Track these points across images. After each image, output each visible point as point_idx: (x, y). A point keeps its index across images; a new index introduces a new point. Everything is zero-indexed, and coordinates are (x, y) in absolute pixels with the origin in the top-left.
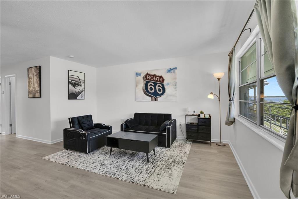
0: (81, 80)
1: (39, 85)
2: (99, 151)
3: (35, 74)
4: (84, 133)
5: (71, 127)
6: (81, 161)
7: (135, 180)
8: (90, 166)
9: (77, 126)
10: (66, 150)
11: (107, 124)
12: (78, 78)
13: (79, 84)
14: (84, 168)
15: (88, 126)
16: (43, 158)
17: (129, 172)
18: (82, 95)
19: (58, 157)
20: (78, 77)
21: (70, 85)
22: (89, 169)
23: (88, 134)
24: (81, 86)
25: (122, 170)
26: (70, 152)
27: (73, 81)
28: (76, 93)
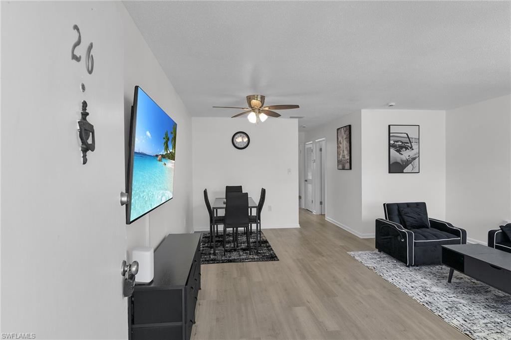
0: (413, 138)
1: (349, 152)
2: (431, 270)
3: (345, 137)
4: (403, 230)
5: (386, 219)
6: (394, 272)
7: (475, 335)
8: (405, 284)
9: (397, 218)
10: (379, 251)
11: (456, 225)
12: (406, 136)
13: (408, 146)
14: (395, 283)
15: (414, 222)
16: (348, 252)
17: (471, 319)
18: (413, 165)
19: (365, 257)
20: (407, 134)
21: (392, 150)
22: (402, 288)
23: (410, 235)
24: (413, 149)
25: (459, 311)
26: (383, 255)
27: (397, 142)
28: (403, 163)
